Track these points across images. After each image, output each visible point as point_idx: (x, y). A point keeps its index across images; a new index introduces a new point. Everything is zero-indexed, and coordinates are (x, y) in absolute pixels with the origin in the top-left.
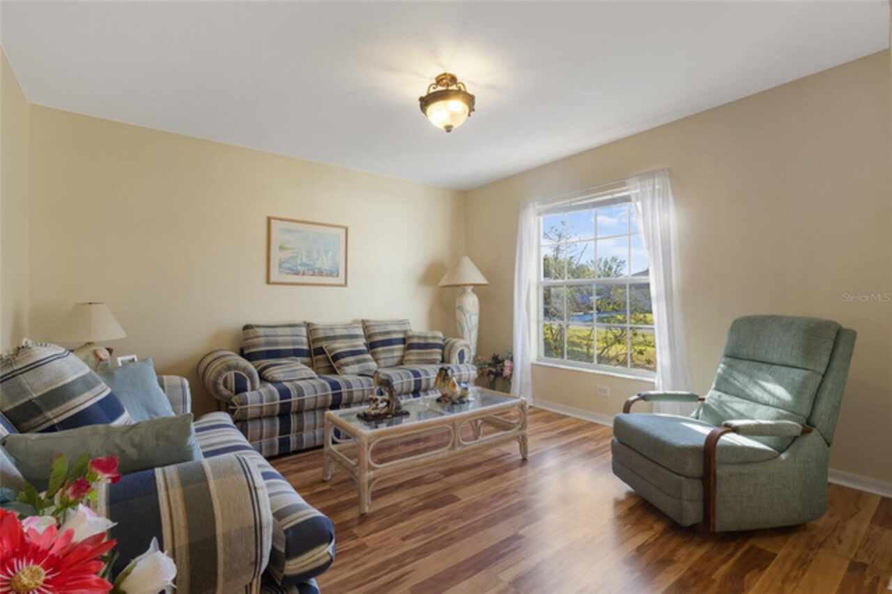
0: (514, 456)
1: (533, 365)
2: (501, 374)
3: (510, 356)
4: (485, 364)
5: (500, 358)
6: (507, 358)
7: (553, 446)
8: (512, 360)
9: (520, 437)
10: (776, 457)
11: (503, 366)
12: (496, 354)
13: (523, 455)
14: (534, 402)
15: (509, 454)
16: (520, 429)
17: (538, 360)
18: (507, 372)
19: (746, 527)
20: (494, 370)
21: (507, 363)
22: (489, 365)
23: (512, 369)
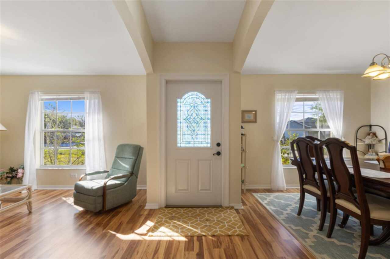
0: (23, 213)
1: (37, 170)
2: (16, 177)
3: (22, 167)
4: (4, 173)
5: (15, 168)
6: (20, 168)
7: (48, 203)
8: (23, 168)
9: (28, 203)
10: (124, 184)
11: (17, 172)
12: (12, 167)
13: (29, 211)
14: (38, 187)
15: (21, 212)
16: (28, 199)
17: (40, 167)
18: (20, 175)
19: (115, 206)
20: (10, 175)
21: (20, 171)
22: (7, 173)
23: (23, 174)
